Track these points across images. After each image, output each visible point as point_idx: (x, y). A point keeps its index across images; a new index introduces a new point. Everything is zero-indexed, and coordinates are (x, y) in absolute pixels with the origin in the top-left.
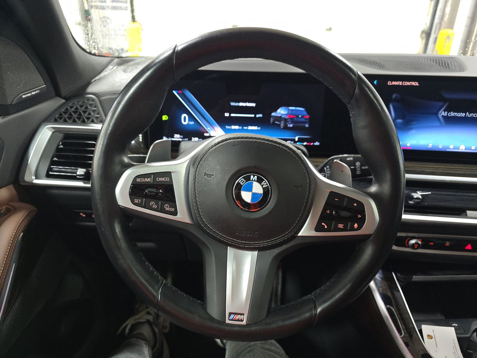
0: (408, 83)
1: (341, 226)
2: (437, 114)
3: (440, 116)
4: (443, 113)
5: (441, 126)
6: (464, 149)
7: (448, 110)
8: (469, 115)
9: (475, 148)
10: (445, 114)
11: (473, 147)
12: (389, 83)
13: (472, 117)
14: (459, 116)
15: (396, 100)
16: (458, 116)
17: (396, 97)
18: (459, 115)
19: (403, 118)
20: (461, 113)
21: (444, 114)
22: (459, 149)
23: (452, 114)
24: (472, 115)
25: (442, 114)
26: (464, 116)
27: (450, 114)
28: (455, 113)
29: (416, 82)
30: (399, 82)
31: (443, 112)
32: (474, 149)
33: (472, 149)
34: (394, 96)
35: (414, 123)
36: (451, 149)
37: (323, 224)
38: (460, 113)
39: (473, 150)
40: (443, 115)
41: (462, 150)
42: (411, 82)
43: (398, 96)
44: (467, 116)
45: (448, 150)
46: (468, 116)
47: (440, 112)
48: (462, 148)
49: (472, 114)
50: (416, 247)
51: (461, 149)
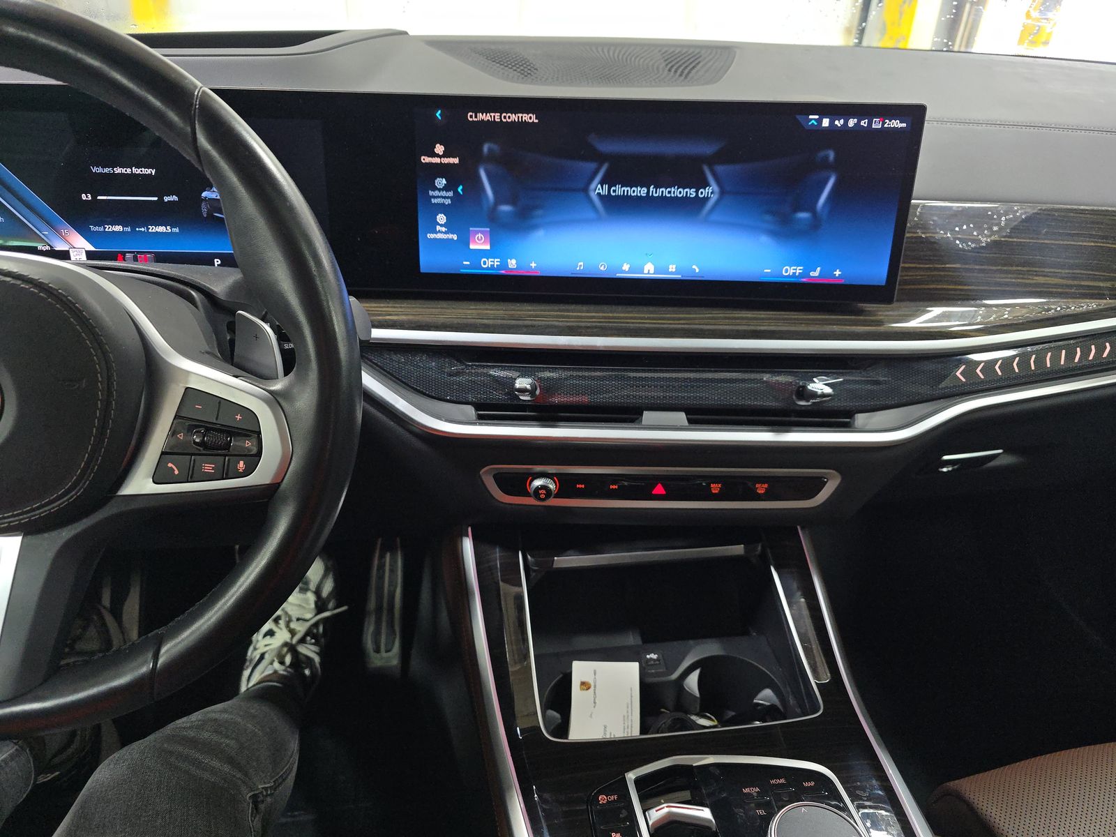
0: (514, 117)
1: (208, 468)
2: (585, 190)
3: (593, 195)
4: (598, 189)
5: (599, 219)
6: (652, 271)
7: (609, 180)
8: (656, 193)
9: (676, 268)
10: (604, 190)
11: (671, 266)
12: (471, 117)
13: (662, 198)
14: (635, 194)
15: (492, 158)
16: (633, 195)
17: (490, 150)
18: (634, 191)
19: (512, 201)
20: (639, 189)
21: (601, 191)
22: (643, 274)
23: (619, 190)
24: (662, 192)
25: (597, 191)
26: (645, 195)
27: (614, 191)
28: (626, 189)
29: (531, 115)
30: (492, 114)
31: (599, 186)
32: (674, 270)
33: (670, 270)
34: (486, 148)
35: (539, 212)
36: (624, 272)
37: (170, 465)
38: (635, 189)
39: (672, 273)
40: (599, 194)
41: (649, 273)
42: (520, 115)
43: (495, 147)
44: (651, 194)
45: (619, 275)
46: (655, 195)
47: (593, 186)
48: (649, 270)
49: (661, 190)
50: (543, 496)
51: (646, 271)
